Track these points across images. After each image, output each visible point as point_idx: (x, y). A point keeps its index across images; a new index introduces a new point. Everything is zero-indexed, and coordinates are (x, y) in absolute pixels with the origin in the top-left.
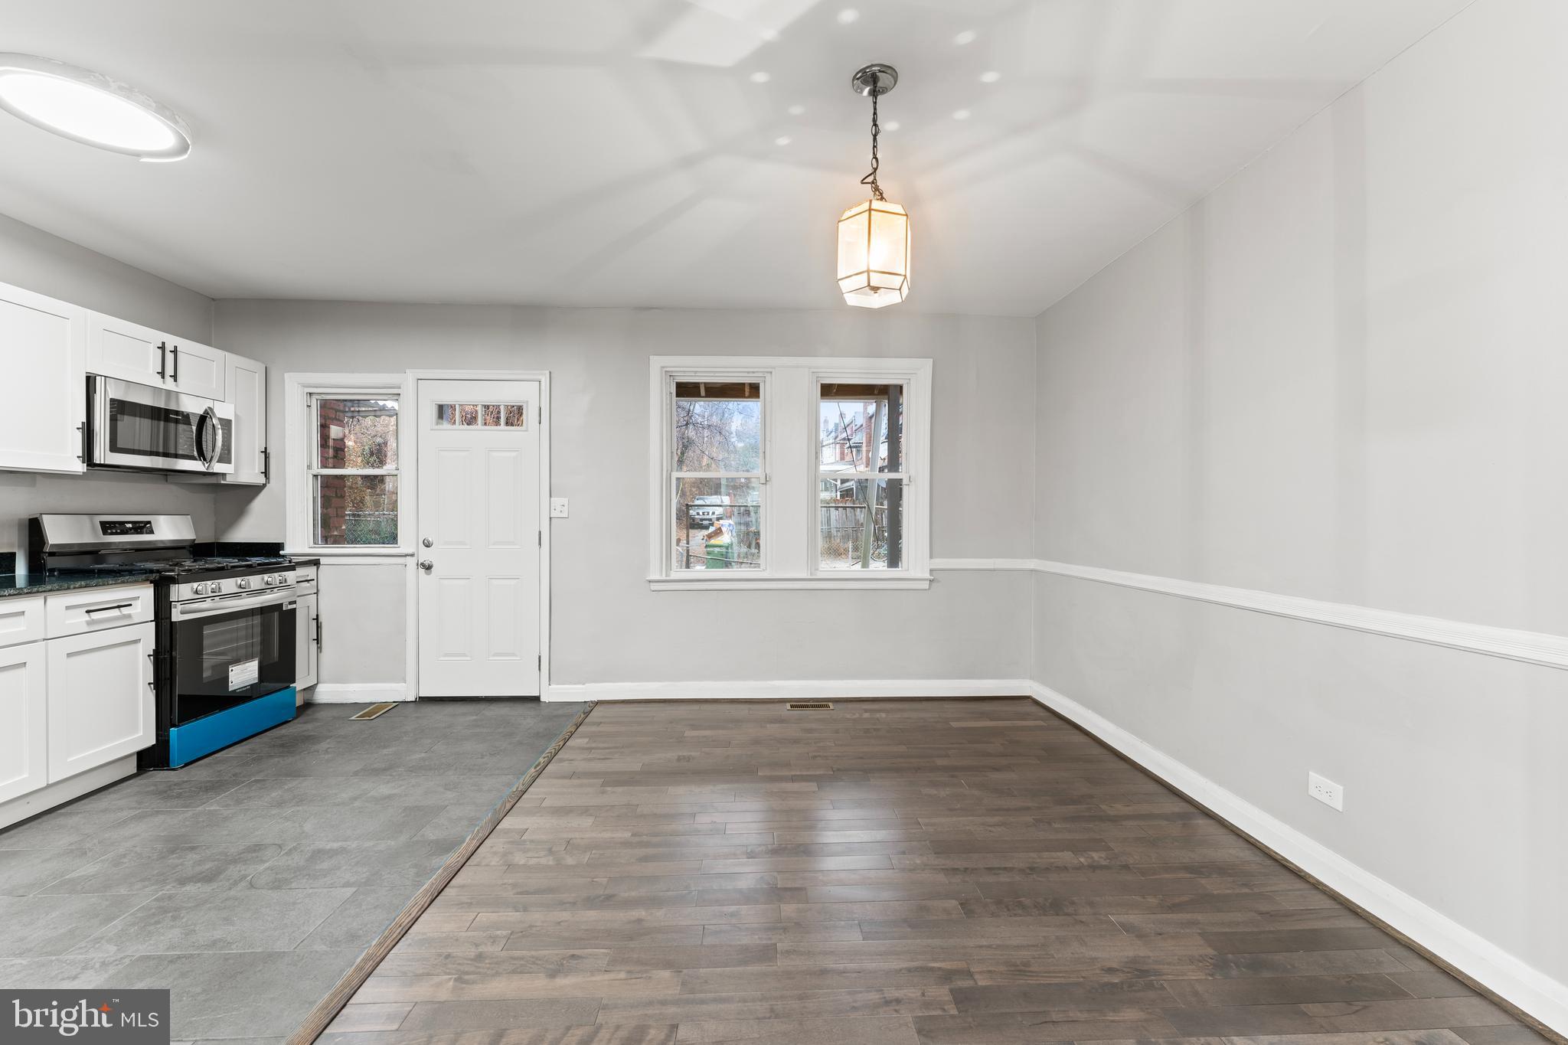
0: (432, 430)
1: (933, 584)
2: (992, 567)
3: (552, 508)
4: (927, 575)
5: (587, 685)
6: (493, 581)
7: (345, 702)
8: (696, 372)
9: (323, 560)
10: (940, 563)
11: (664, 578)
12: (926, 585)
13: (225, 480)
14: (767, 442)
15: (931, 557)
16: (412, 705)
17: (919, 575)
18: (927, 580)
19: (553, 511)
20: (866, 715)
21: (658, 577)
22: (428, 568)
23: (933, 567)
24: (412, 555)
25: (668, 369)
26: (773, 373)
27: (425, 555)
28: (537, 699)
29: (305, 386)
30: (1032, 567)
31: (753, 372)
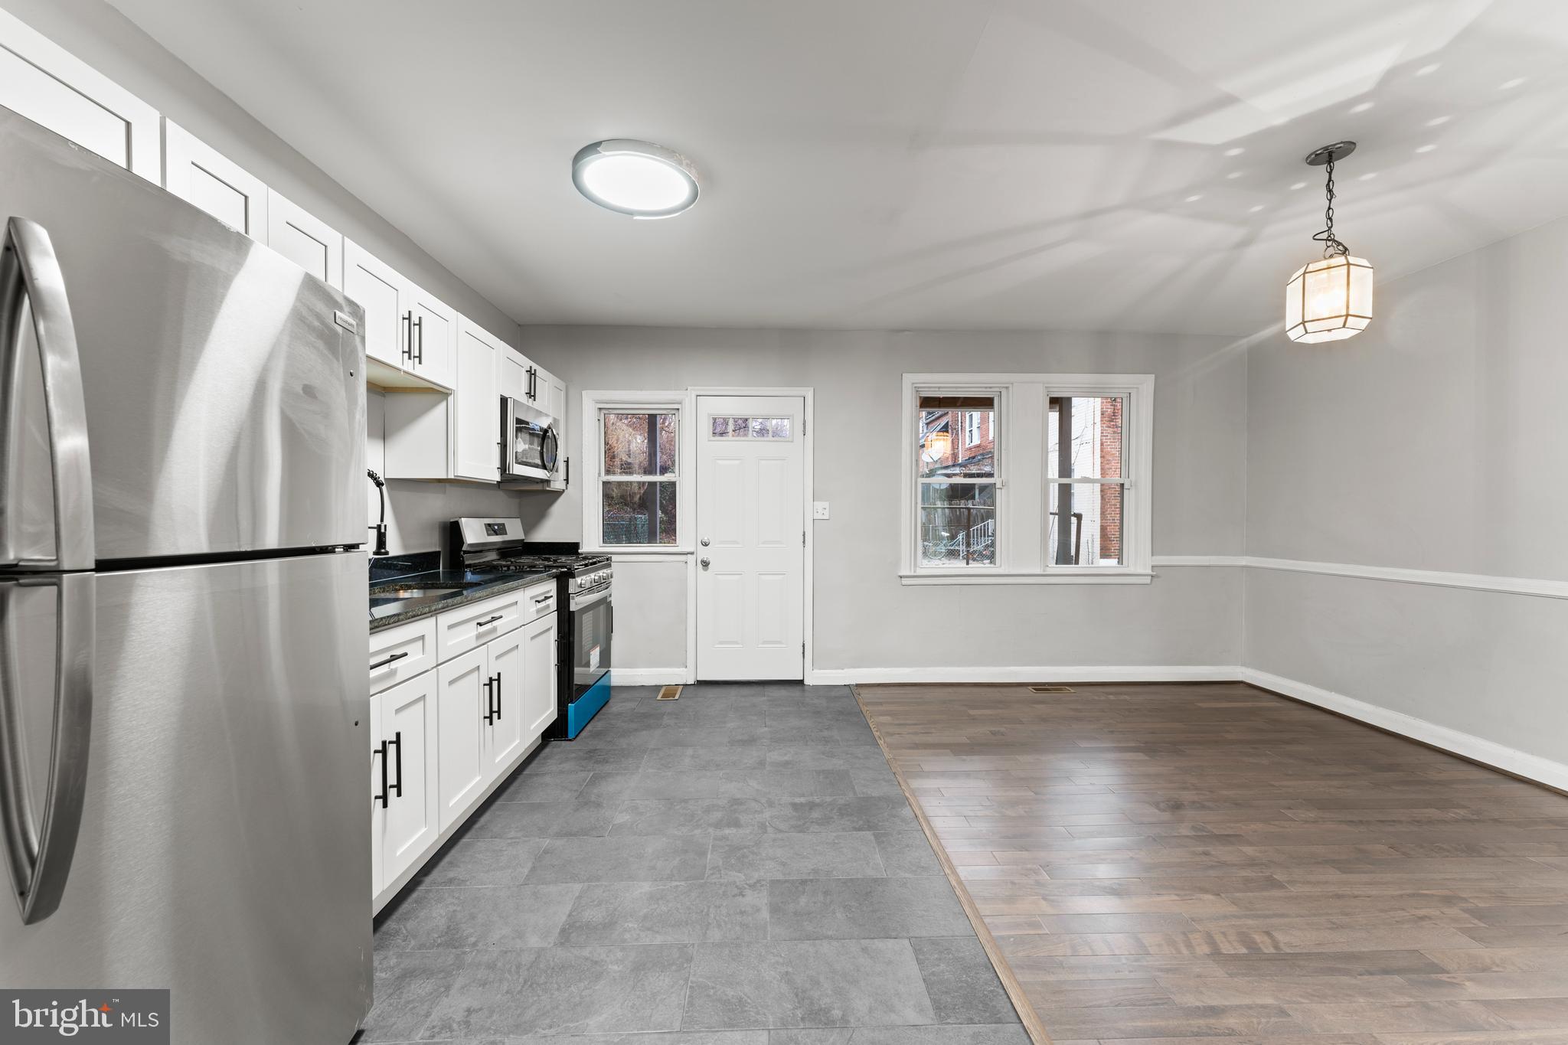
0: (709, 441)
1: (1155, 579)
2: (1208, 564)
3: (815, 511)
4: (1149, 571)
5: (846, 670)
6: (763, 576)
7: (633, 685)
8: (939, 388)
9: (614, 558)
10: (1163, 560)
11: (912, 574)
12: (1148, 580)
13: (550, 487)
14: (1003, 451)
15: (1152, 555)
16: (692, 687)
17: (1140, 571)
18: (1147, 575)
19: (815, 514)
20: (1111, 697)
21: (908, 574)
22: (705, 564)
23: (1155, 563)
24: (692, 553)
25: (916, 385)
26: (1010, 388)
27: (703, 553)
28: (801, 682)
29: (598, 402)
30: (1244, 563)
31: (990, 388)
